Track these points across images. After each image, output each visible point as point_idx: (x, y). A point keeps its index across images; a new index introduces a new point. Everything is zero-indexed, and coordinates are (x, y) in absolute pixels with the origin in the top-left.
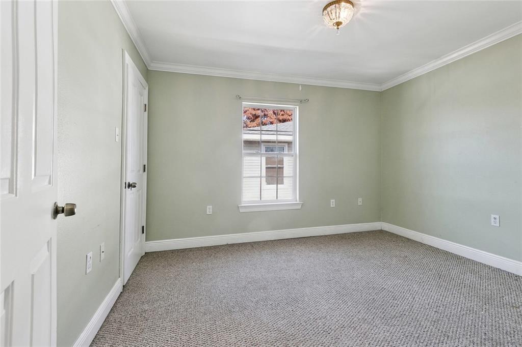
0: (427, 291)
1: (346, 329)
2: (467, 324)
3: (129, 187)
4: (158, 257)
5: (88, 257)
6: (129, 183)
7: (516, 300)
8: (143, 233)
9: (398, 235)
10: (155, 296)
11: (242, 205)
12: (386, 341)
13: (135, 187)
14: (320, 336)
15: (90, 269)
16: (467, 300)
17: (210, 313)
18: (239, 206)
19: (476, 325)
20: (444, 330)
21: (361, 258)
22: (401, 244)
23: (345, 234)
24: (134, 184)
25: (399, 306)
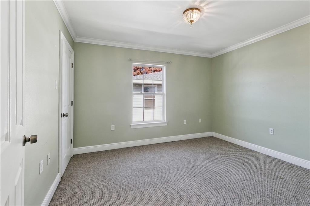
0: (238, 172)
1: (196, 197)
2: (258, 190)
3: (63, 117)
4: (82, 157)
5: (41, 164)
6: (64, 114)
7: (282, 175)
8: (72, 143)
9: (220, 139)
10: (82, 183)
11: (133, 124)
12: (218, 202)
13: (67, 116)
14: (182, 202)
15: (42, 171)
16: (258, 176)
17: (117, 192)
18: (131, 125)
19: (263, 190)
20: (247, 194)
21: (201, 154)
22: (222, 145)
23: (192, 139)
24: (66, 115)
25: (223, 182)
